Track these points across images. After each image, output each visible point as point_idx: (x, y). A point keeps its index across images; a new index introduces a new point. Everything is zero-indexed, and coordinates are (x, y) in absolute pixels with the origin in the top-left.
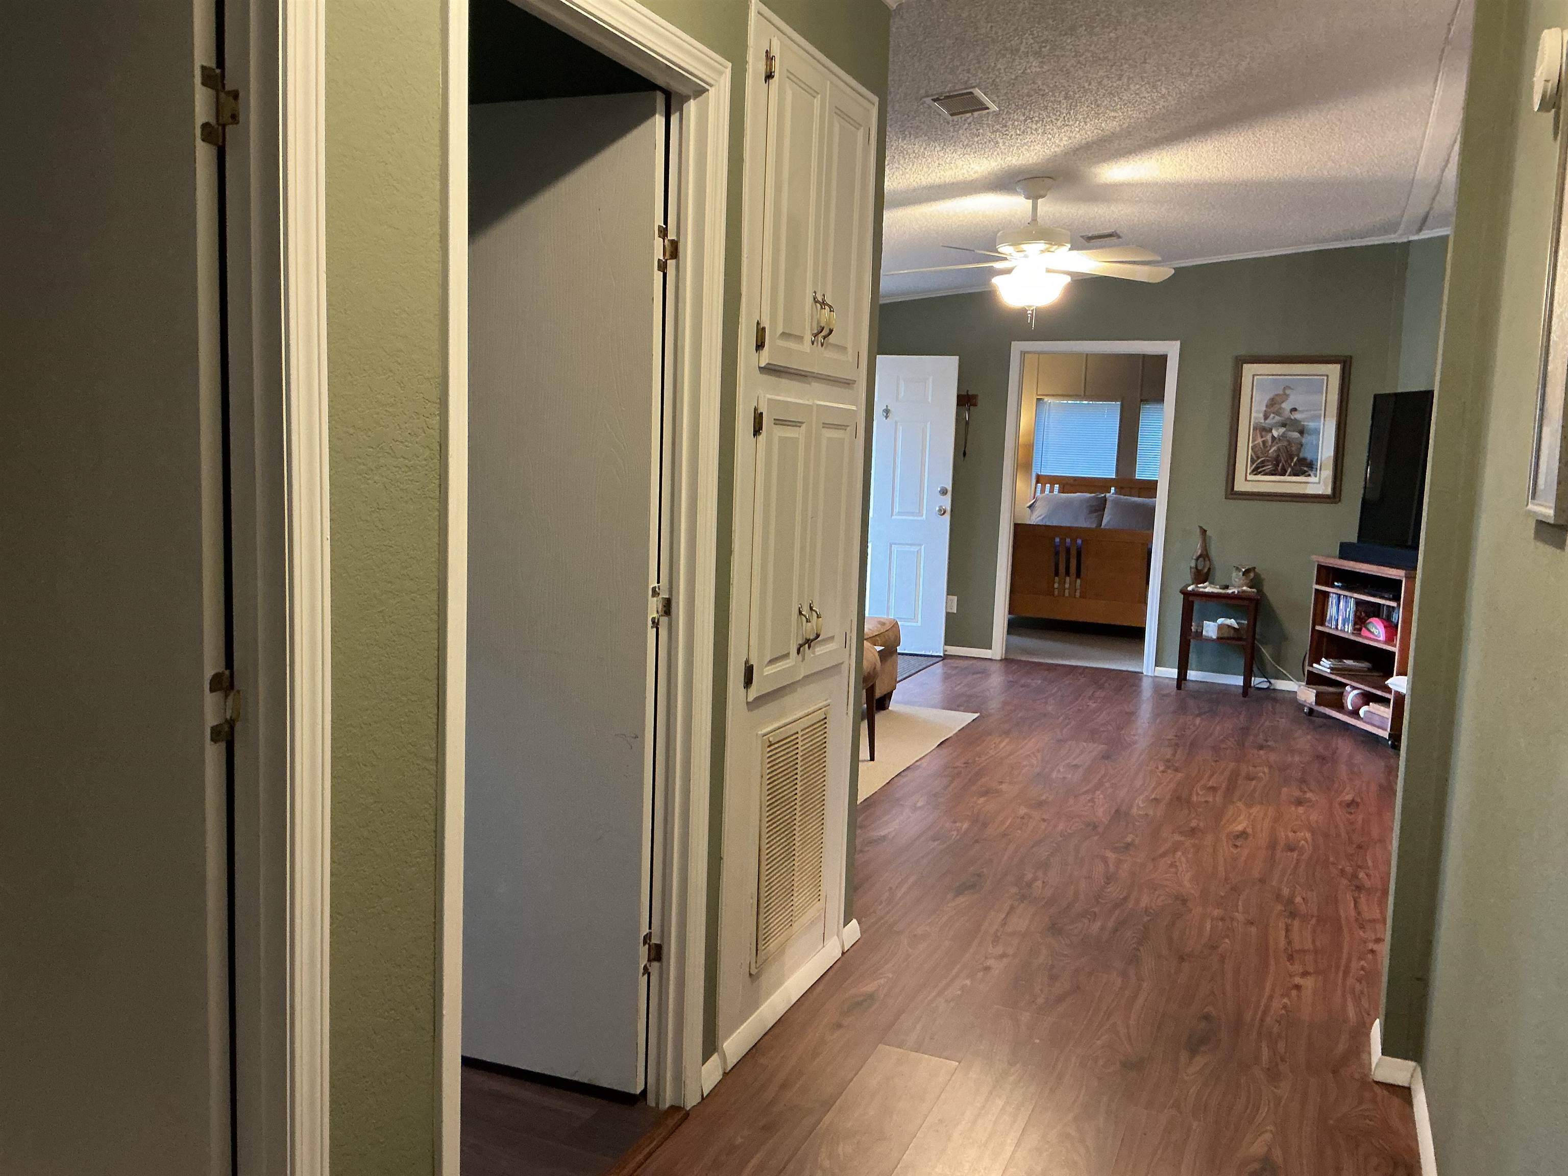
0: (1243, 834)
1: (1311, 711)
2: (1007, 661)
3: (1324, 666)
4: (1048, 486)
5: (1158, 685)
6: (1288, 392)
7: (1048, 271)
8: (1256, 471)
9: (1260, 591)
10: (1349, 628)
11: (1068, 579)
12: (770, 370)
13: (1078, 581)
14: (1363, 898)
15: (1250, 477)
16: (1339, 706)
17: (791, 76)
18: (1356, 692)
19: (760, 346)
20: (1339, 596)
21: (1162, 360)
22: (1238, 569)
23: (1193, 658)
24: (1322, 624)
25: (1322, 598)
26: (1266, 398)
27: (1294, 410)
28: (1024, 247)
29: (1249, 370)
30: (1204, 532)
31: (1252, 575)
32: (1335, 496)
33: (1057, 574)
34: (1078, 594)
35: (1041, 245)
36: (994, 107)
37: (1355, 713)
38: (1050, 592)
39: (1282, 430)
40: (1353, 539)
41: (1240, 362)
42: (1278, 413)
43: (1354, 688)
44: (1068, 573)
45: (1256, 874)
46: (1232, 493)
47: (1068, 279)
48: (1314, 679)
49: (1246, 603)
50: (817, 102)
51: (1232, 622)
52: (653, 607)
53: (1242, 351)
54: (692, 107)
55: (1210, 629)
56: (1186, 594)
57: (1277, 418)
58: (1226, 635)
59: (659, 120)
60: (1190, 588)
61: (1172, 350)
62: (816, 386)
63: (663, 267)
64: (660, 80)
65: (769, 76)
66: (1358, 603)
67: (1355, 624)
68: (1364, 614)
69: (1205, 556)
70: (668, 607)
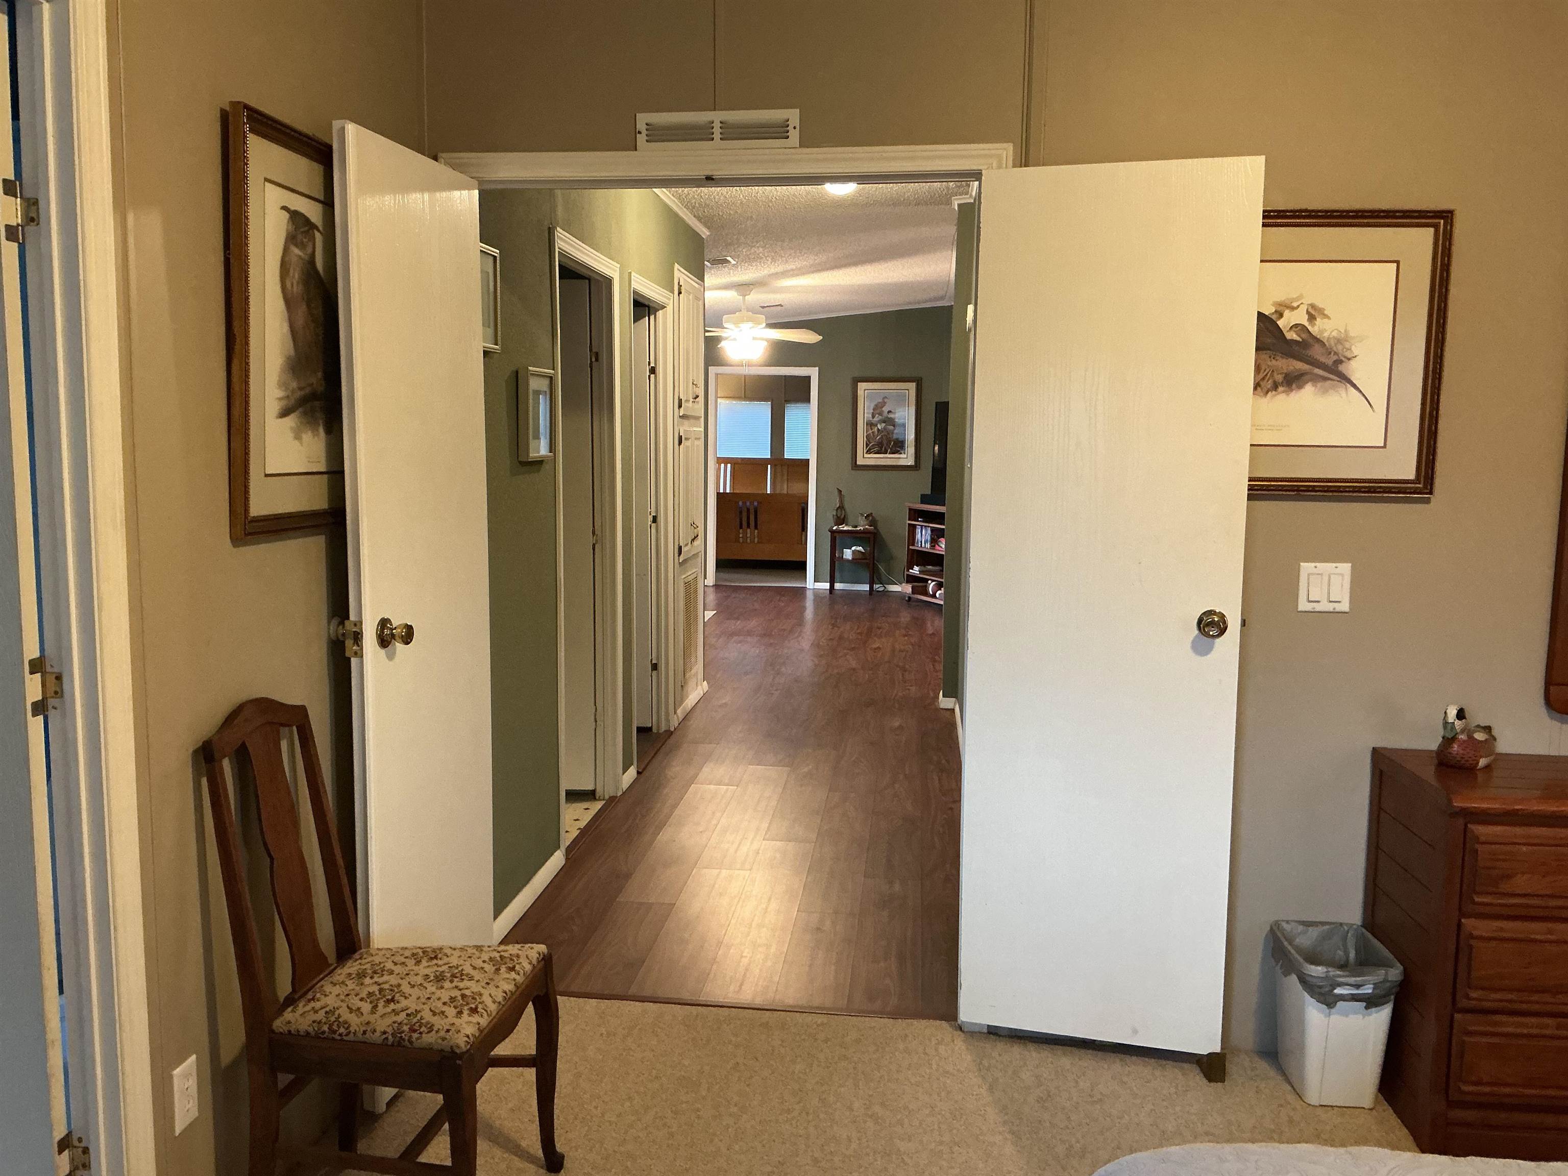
0: (879, 648)
1: (909, 598)
2: (716, 586)
3: (916, 570)
4: (723, 465)
5: (817, 593)
6: (886, 400)
7: (754, 339)
8: (869, 452)
9: (875, 528)
10: (928, 545)
11: (749, 531)
12: (683, 417)
13: (756, 531)
14: (936, 664)
15: (866, 456)
16: (926, 593)
17: (687, 291)
18: (934, 583)
19: (680, 406)
20: (922, 526)
21: (808, 379)
22: (862, 515)
23: (837, 575)
24: (913, 545)
25: (912, 528)
26: (872, 406)
27: (889, 412)
28: (740, 325)
29: (862, 386)
30: (840, 491)
31: (871, 518)
32: (916, 467)
33: (741, 527)
34: (756, 540)
35: (750, 324)
36: (733, 262)
37: (934, 596)
38: (737, 541)
39: (883, 425)
40: (928, 491)
41: (856, 381)
42: (880, 414)
43: (933, 581)
44: (748, 526)
45: (886, 659)
46: (855, 466)
47: (765, 343)
48: (911, 579)
49: (868, 535)
50: (691, 297)
51: (860, 548)
52: (650, 518)
53: (857, 374)
54: (660, 314)
55: (848, 554)
56: (832, 532)
57: (880, 417)
58: (857, 557)
59: (647, 318)
60: (834, 528)
61: (813, 373)
62: (692, 421)
63: (649, 376)
64: (647, 303)
65: (680, 293)
66: (933, 530)
67: (931, 543)
68: (937, 535)
69: (841, 507)
70: (655, 520)
